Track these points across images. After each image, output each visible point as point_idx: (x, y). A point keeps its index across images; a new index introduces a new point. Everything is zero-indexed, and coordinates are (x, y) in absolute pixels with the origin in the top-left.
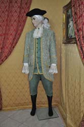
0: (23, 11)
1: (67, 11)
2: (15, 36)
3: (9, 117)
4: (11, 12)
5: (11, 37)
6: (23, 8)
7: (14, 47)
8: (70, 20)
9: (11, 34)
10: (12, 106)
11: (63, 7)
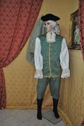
0: (32, 16)
1: (74, 19)
2: (23, 39)
3: (12, 115)
4: (20, 16)
5: (19, 40)
6: (32, 13)
7: (21, 50)
8: (76, 27)
9: (19, 37)
10: (15, 105)
11: (71, 15)
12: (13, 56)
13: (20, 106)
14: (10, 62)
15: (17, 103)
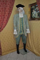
12: (4, 26)
13: (8, 51)
14: (2, 29)
15: (7, 50)
